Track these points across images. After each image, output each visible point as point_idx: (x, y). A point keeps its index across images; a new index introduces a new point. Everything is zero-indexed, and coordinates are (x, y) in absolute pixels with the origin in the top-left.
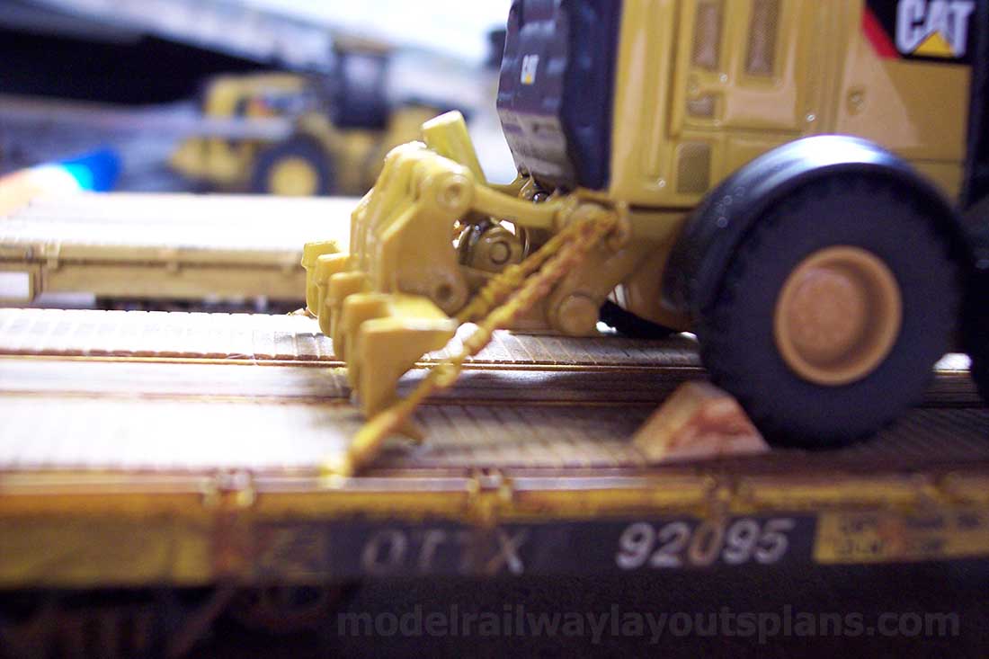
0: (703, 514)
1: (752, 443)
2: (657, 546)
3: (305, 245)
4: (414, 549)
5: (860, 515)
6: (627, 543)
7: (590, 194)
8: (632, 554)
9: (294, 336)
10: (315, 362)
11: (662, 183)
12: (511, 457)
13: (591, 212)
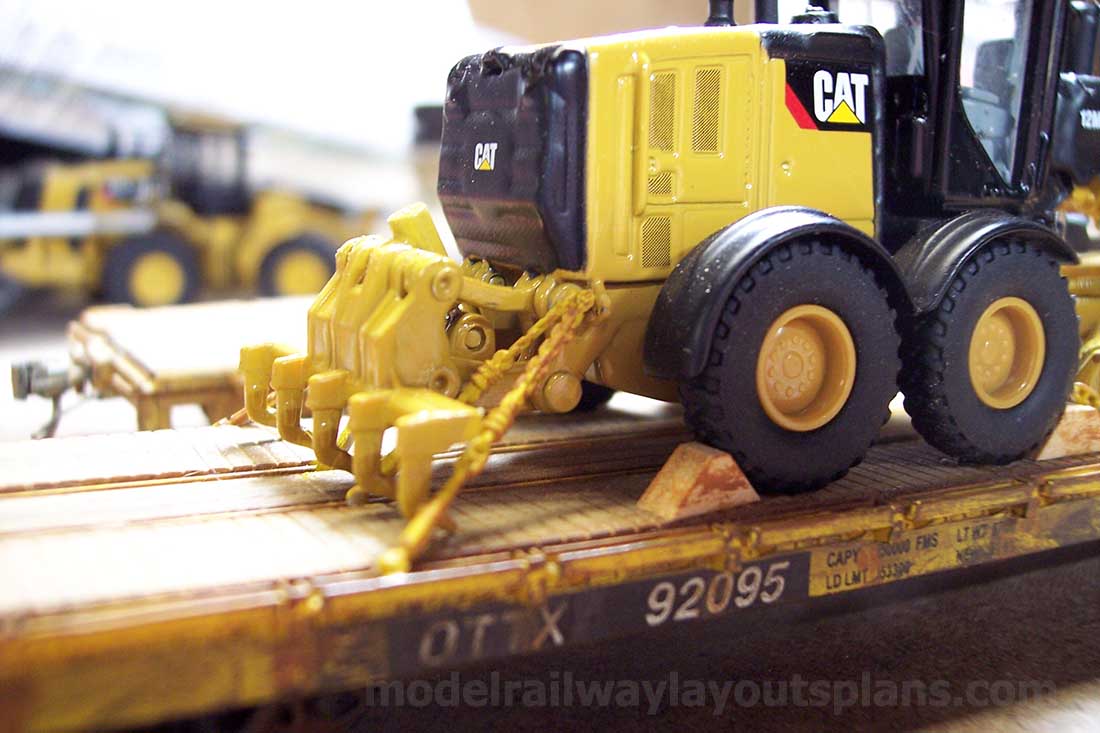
0: (719, 565)
1: (747, 494)
2: (679, 602)
3: (242, 350)
4: (466, 636)
5: (844, 548)
6: (653, 604)
7: (570, 274)
8: (658, 613)
9: (236, 446)
10: (276, 470)
11: (631, 257)
12: (539, 534)
13: (572, 291)
